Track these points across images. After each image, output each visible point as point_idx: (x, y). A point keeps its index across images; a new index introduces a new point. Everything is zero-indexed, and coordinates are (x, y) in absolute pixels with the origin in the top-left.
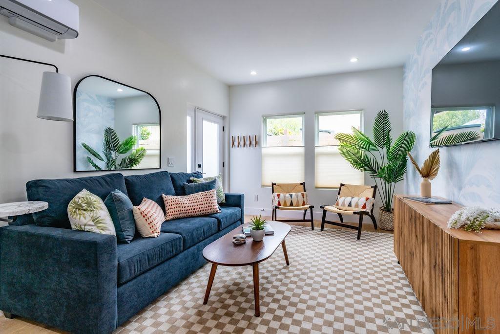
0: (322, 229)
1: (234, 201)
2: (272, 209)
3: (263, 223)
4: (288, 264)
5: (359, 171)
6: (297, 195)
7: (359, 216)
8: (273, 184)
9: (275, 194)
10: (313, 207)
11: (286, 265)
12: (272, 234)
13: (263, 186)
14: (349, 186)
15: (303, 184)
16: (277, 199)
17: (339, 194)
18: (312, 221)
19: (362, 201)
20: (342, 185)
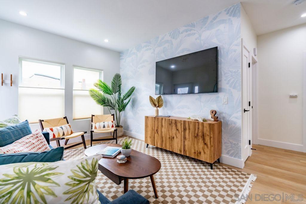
5: (102, 106)
6: (66, 127)
8: (41, 121)
9: (48, 128)
14: (97, 116)
15: (65, 118)
17: (92, 122)
20: (93, 116)
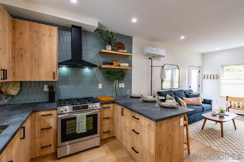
1: (208, 102)
2: (226, 108)
3: (224, 111)
4: (236, 129)
6: (243, 104)
8: (227, 97)
9: (228, 101)
12: (228, 116)
13: (221, 97)
16: (229, 104)
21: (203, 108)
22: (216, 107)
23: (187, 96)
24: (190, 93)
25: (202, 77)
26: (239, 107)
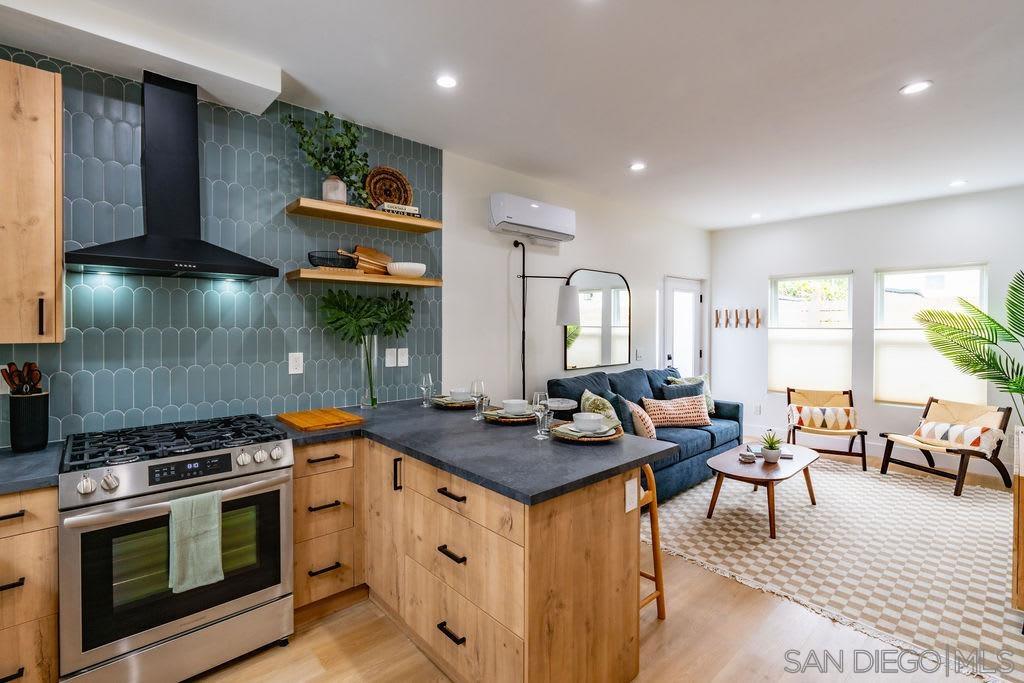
0: (884, 471)
1: (727, 412)
2: (787, 431)
3: (778, 442)
4: (814, 503)
5: (974, 377)
6: (836, 412)
7: (960, 456)
8: (790, 391)
9: (793, 406)
10: (866, 433)
11: (811, 504)
12: (792, 459)
13: (770, 391)
14: (947, 405)
15: (849, 393)
16: (796, 416)
17: (925, 416)
18: (863, 455)
19: (974, 432)
20: (932, 400)
21: (713, 436)
22: (754, 430)
23: (660, 394)
24: (669, 382)
25: (710, 320)
26: (824, 425)
